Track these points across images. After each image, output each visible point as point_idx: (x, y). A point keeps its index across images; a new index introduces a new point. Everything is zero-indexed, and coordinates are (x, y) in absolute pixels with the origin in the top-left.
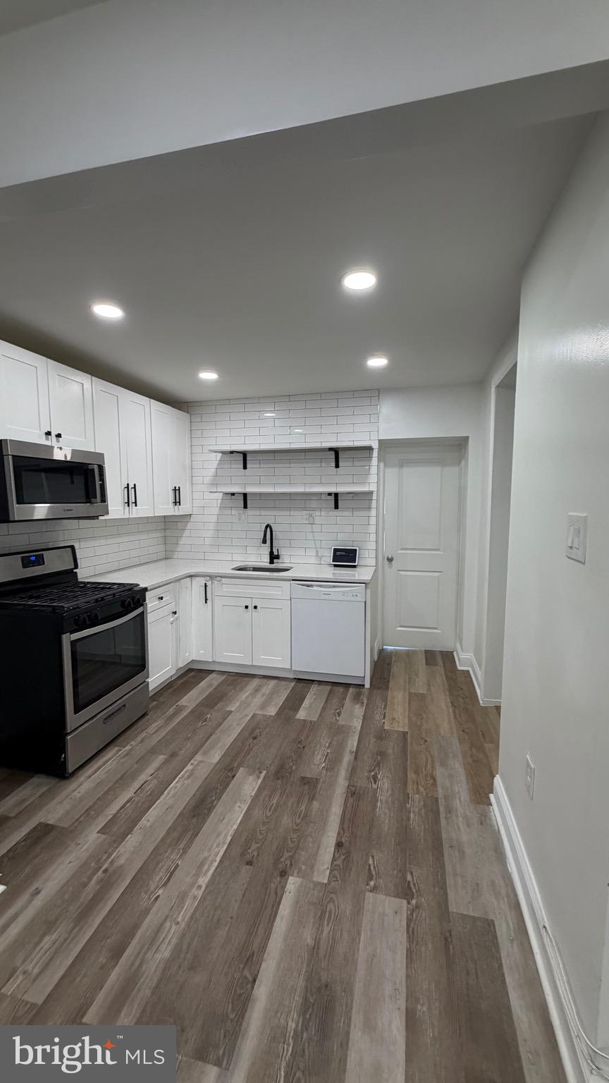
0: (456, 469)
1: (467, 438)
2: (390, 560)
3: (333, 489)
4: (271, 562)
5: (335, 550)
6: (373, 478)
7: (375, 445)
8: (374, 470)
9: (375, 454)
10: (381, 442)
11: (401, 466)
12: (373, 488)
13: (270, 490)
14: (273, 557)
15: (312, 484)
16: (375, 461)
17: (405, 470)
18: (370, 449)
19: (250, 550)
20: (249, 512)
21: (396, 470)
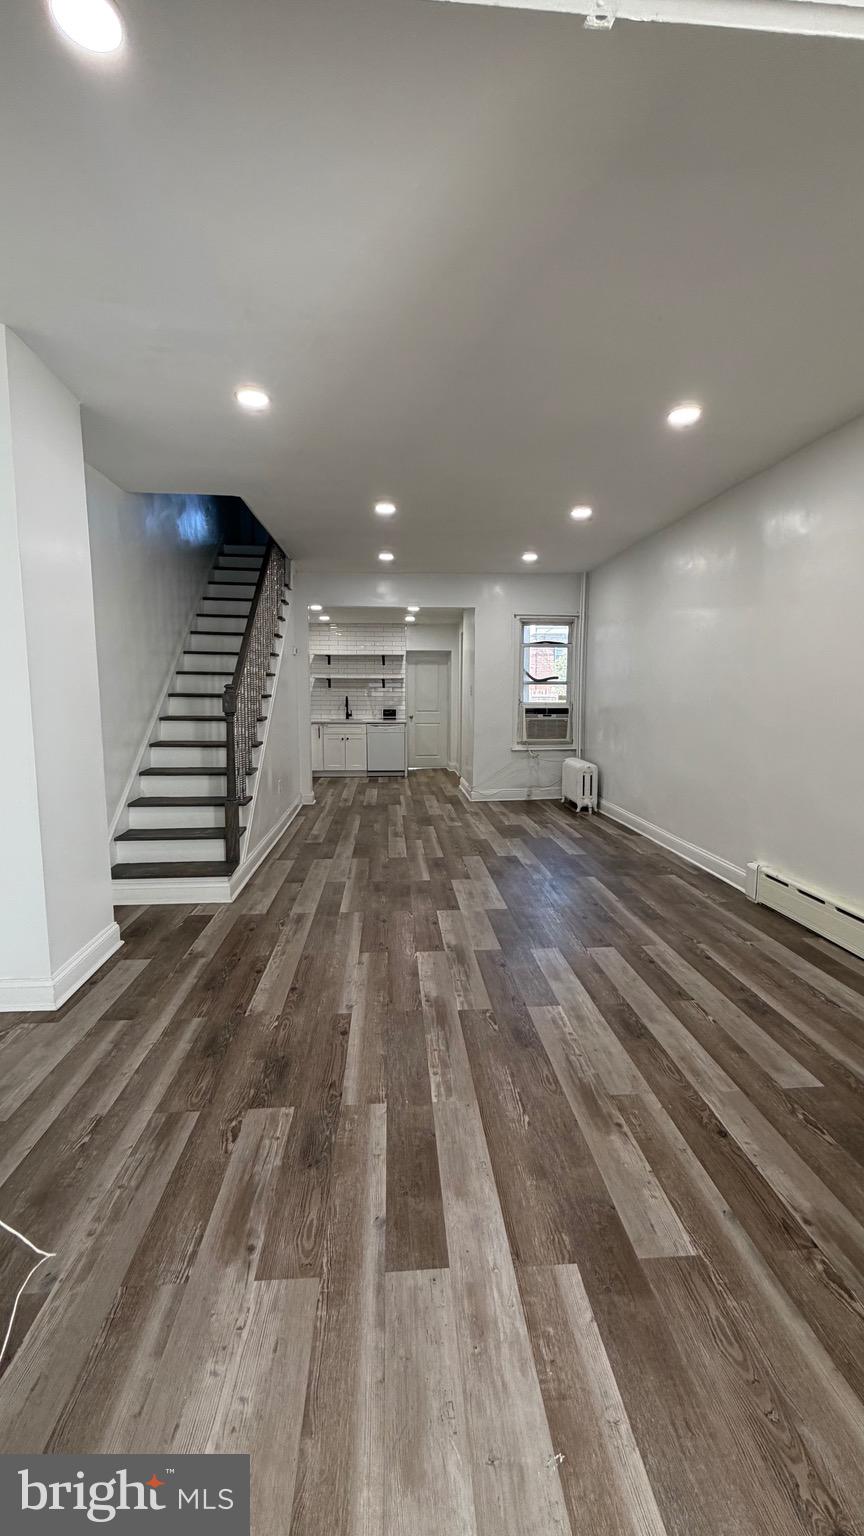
0: (446, 666)
1: (450, 652)
2: (411, 717)
3: (382, 677)
4: (347, 718)
5: (385, 711)
6: (404, 671)
7: (404, 653)
8: (404, 667)
9: (404, 658)
10: (408, 652)
11: (416, 663)
12: (403, 676)
13: (345, 677)
14: (348, 715)
15: (369, 674)
16: (404, 662)
17: (419, 666)
18: (402, 656)
19: (332, 712)
20: (332, 689)
21: (413, 666)
